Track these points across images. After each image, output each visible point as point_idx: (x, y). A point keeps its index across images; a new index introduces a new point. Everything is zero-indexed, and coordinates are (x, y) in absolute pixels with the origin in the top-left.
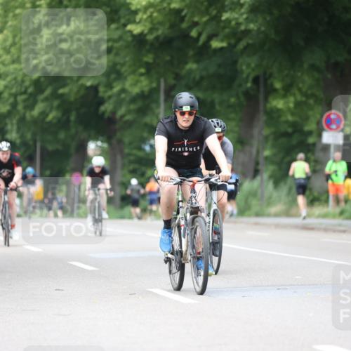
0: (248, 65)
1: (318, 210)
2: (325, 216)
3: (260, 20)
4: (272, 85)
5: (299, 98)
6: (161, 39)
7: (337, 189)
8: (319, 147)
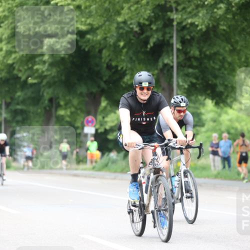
0: (48, 93)
1: (81, 166)
2: (85, 169)
4: (59, 103)
5: (73, 109)
6: (3, 79)
7: (92, 156)
8: (82, 135)
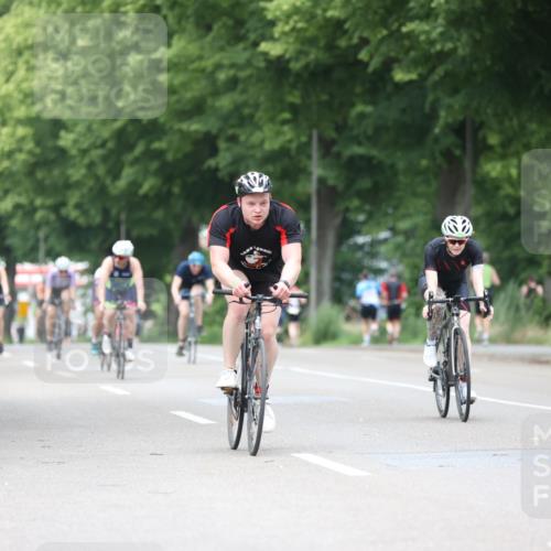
3: (465, 37)
